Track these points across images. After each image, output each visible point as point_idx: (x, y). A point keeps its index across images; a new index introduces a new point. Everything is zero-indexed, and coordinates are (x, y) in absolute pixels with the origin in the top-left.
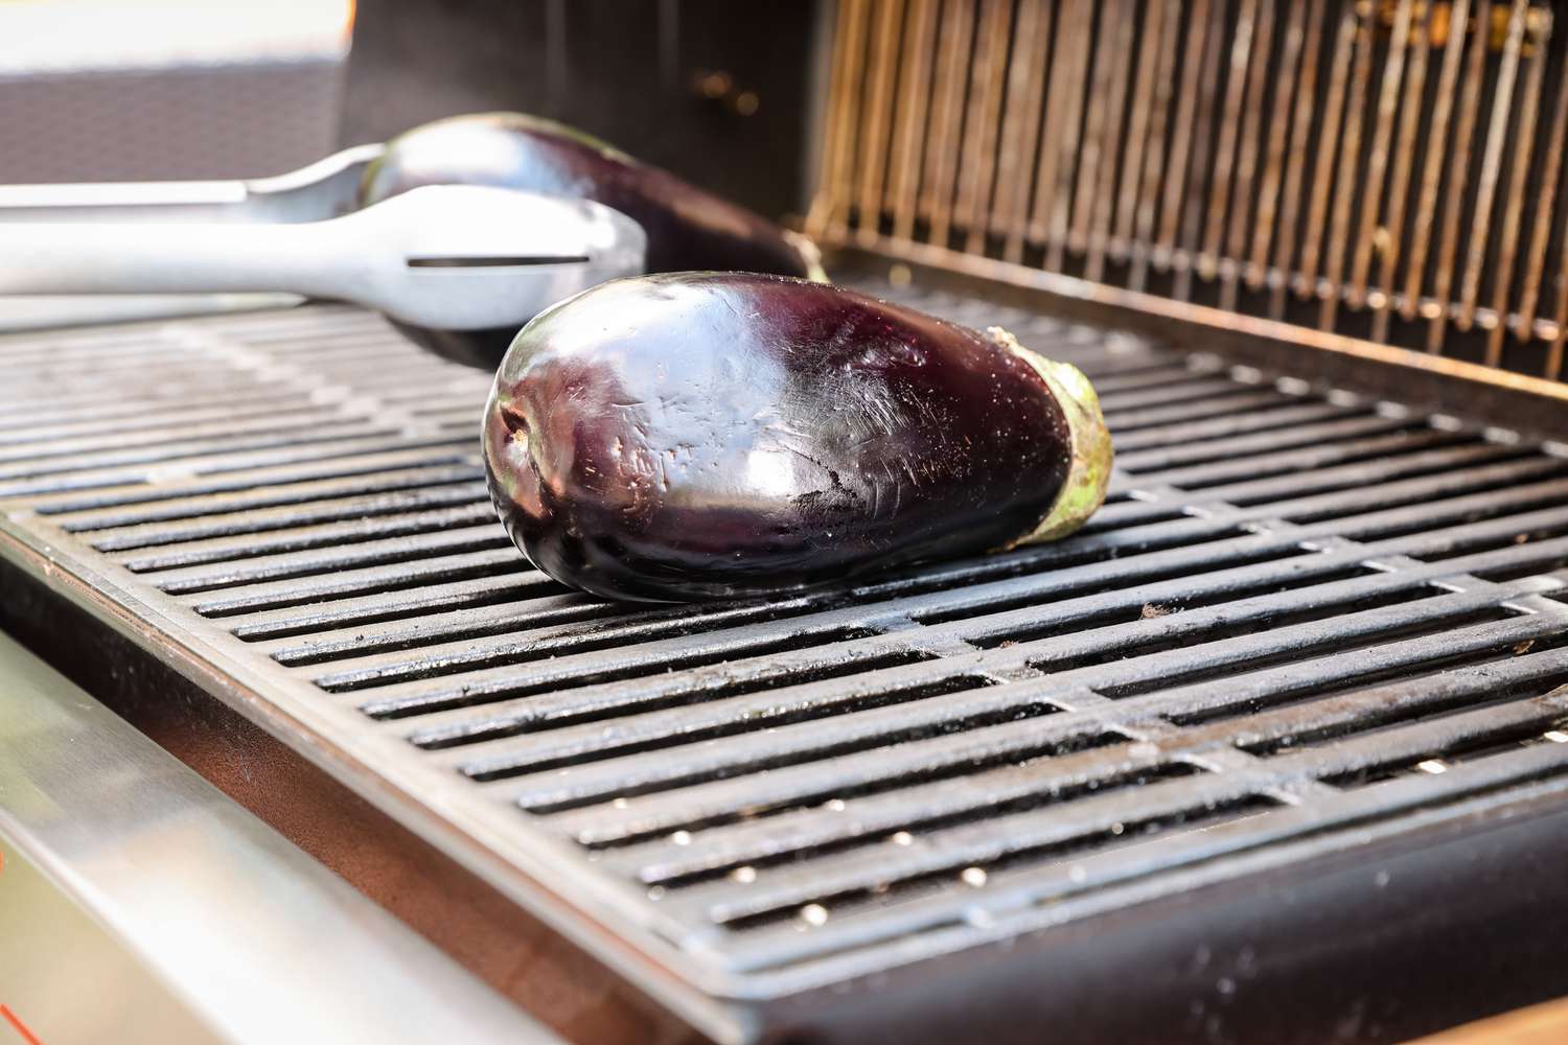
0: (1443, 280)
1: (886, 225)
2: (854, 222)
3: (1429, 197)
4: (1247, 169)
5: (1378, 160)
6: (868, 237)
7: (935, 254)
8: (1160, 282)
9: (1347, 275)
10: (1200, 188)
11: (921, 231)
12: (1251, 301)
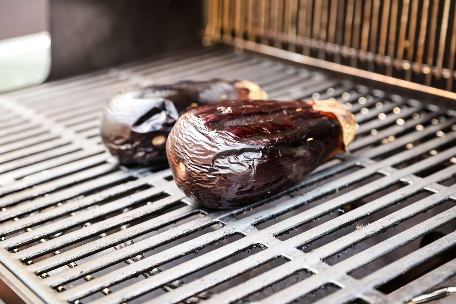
0: (430, 60)
1: (233, 34)
2: (222, 32)
3: (423, 32)
4: (358, 20)
5: (404, 19)
6: (227, 38)
7: (251, 45)
8: (330, 57)
9: (395, 56)
10: (342, 26)
11: (246, 37)
12: (362, 65)
